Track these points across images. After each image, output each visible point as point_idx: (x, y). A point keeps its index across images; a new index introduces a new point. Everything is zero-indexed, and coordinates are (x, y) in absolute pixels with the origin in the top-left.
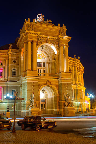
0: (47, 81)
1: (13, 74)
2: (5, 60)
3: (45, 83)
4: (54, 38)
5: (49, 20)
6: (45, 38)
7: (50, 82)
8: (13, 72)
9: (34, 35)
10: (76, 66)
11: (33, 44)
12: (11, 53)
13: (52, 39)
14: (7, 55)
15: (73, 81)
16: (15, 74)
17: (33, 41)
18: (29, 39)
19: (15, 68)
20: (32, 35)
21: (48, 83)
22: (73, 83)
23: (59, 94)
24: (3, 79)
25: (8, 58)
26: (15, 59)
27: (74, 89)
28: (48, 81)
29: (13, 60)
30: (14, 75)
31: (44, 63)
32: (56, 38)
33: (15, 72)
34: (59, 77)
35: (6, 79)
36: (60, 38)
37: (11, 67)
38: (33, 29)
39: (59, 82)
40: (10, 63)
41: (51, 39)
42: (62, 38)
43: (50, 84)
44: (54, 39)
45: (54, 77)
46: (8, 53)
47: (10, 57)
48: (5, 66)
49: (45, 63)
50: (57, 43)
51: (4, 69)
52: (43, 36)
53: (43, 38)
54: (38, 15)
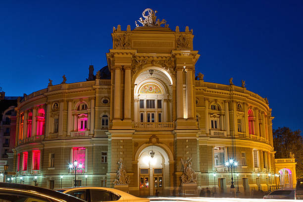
0: (151, 135)
1: (103, 124)
2: (90, 99)
3: (149, 140)
4: (166, 55)
5: (161, 21)
6: (149, 57)
7: (158, 139)
8: (103, 121)
9: (125, 55)
10: (233, 101)
11: (124, 71)
12: (99, 87)
13: (162, 58)
14: (92, 91)
15: (225, 132)
16: (107, 124)
17: (123, 66)
18: (116, 64)
19: (107, 114)
20: (121, 55)
21: (154, 140)
22: (225, 135)
23: (174, 160)
24: (87, 133)
25: (94, 96)
26: (105, 97)
27: (228, 148)
28: (154, 136)
29: (102, 98)
30: (105, 126)
31: (159, 101)
32: (170, 55)
33: (107, 121)
34: (175, 127)
35: (92, 133)
36: (176, 55)
37: (100, 112)
38: (125, 44)
39: (174, 138)
40: (97, 104)
41: (160, 59)
42: (180, 55)
43: (158, 142)
44: (166, 58)
45: (166, 129)
46: (94, 87)
47: (97, 95)
48: (90, 111)
49: (161, 100)
50: (173, 63)
51: (89, 115)
52: (145, 54)
53: (144, 57)
54: (144, 12)
